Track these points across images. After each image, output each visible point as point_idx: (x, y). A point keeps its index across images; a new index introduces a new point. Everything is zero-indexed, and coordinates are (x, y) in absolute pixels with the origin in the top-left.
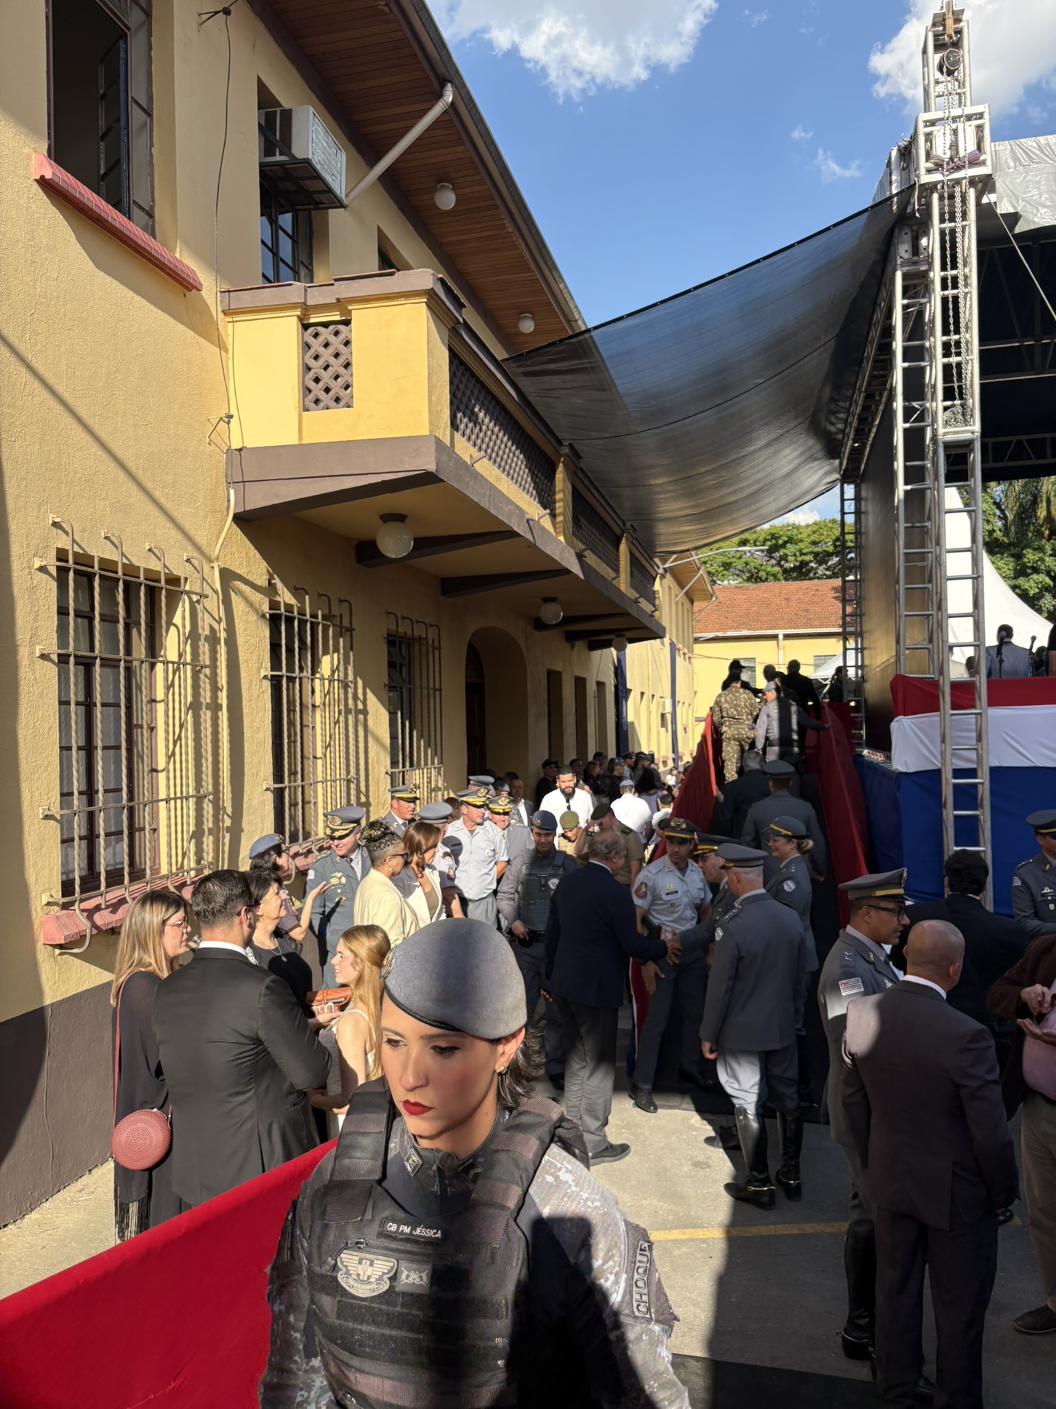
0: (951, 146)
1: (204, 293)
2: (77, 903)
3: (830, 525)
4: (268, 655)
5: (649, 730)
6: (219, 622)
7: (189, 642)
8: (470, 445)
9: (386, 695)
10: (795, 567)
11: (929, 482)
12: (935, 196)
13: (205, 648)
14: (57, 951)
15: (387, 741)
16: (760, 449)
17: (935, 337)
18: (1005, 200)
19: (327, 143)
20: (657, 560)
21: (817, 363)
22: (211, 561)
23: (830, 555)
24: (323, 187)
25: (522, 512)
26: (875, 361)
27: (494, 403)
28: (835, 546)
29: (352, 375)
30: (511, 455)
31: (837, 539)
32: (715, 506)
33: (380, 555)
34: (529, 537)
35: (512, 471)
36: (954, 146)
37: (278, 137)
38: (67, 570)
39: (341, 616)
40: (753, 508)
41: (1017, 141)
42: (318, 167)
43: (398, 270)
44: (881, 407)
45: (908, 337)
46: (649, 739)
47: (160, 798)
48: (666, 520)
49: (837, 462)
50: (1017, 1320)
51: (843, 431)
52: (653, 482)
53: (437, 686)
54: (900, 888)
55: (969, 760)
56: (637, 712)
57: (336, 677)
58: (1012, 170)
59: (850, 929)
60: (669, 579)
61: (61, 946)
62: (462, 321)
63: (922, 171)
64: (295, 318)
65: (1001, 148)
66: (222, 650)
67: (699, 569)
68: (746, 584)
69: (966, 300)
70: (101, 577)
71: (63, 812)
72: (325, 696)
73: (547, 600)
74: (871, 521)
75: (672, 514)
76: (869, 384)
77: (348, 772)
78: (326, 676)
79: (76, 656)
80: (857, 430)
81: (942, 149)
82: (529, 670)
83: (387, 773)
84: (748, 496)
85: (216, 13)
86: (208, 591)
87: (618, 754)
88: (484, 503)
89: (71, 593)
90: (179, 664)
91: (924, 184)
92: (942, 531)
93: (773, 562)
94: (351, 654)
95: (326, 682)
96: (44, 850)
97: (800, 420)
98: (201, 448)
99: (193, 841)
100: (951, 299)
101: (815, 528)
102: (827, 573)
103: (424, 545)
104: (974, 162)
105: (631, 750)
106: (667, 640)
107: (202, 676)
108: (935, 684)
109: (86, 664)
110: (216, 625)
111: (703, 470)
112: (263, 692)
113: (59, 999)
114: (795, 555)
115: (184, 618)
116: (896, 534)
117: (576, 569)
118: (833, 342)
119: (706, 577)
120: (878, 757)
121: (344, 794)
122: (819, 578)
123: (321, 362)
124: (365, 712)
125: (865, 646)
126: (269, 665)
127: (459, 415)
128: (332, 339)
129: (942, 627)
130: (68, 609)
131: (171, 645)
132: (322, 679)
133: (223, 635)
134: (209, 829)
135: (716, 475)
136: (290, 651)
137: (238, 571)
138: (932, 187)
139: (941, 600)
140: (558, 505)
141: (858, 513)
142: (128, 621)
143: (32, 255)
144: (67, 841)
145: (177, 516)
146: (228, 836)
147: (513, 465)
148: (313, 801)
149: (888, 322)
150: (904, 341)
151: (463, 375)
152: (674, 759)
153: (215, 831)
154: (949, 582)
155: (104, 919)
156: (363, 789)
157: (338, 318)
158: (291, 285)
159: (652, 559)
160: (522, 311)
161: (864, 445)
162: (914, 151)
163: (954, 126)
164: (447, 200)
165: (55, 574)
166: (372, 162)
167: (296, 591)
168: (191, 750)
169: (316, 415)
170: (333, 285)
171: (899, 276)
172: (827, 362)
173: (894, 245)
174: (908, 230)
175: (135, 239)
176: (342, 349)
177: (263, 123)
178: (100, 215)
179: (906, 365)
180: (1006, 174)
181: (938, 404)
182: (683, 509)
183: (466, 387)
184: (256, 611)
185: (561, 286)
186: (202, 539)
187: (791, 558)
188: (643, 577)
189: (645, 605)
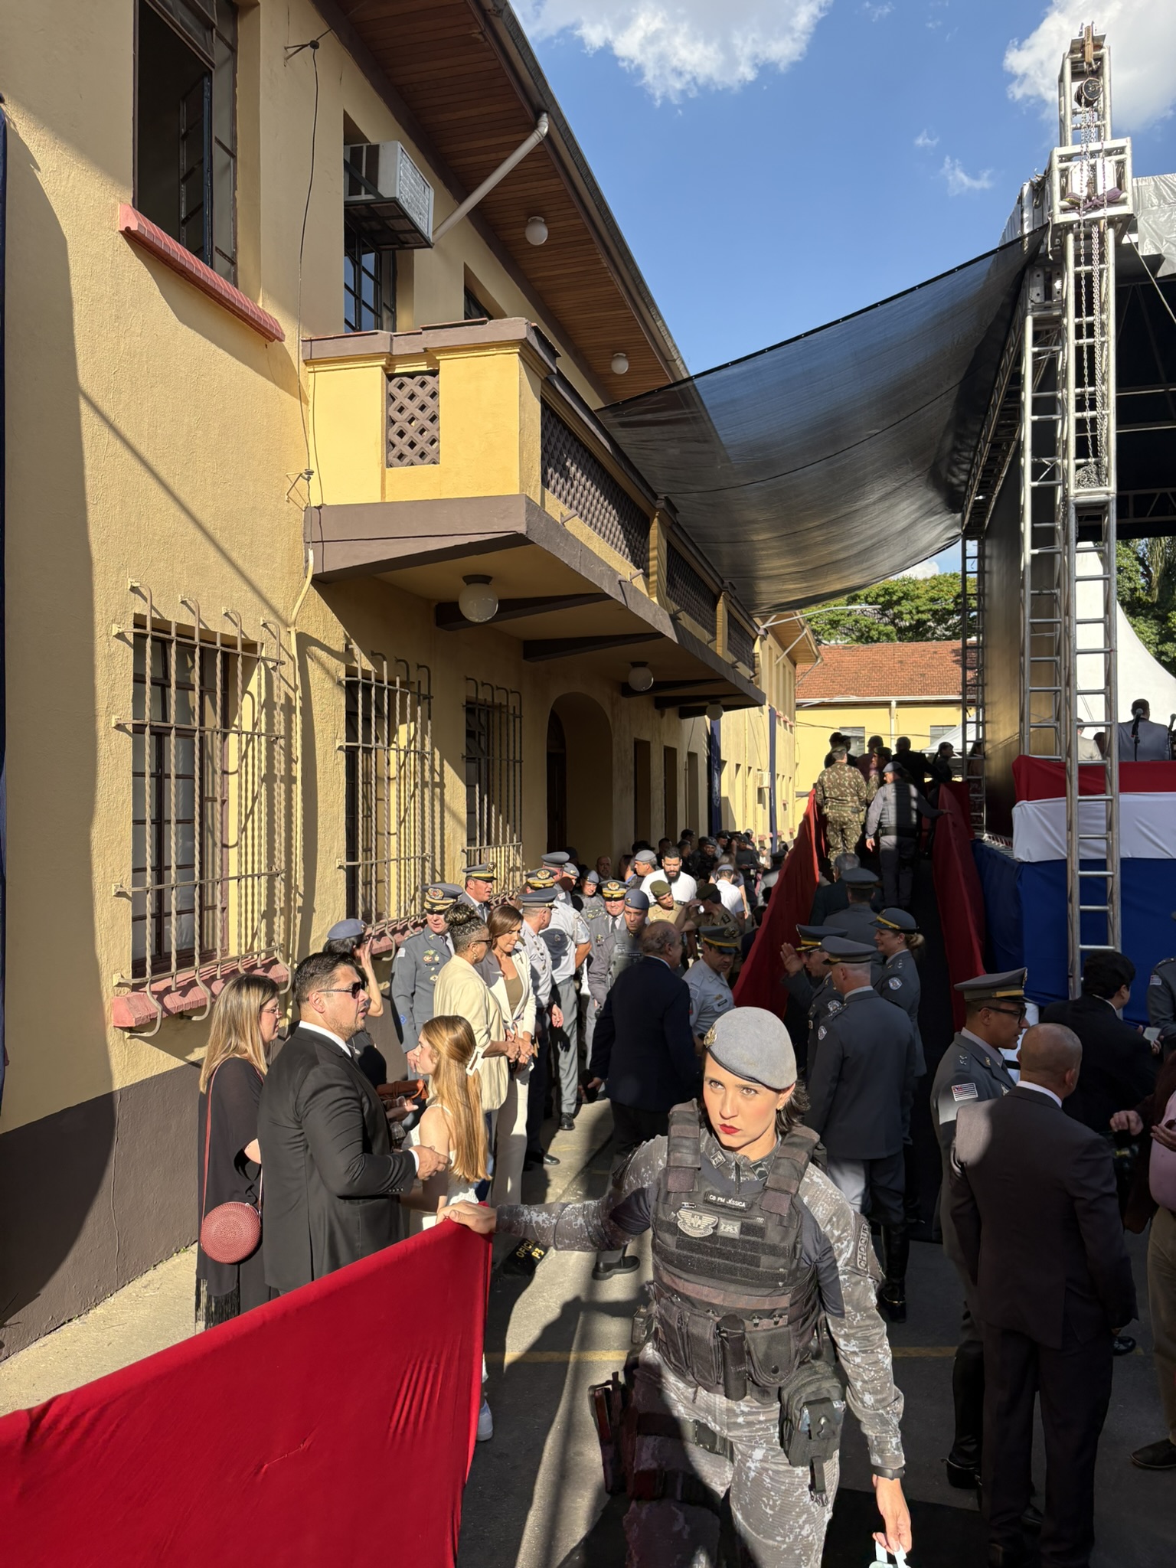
0: (1088, 184)
1: (286, 343)
2: (148, 985)
3: (951, 580)
4: (343, 725)
5: (745, 806)
6: (295, 690)
7: (264, 710)
8: (560, 502)
9: (463, 767)
10: (911, 625)
11: (1059, 545)
12: (1071, 237)
13: (279, 717)
14: (127, 1035)
15: (464, 816)
16: (874, 503)
17: (1067, 389)
18: (1147, 241)
19: (415, 180)
20: (758, 620)
21: (940, 410)
22: (287, 625)
23: (951, 613)
24: (409, 227)
25: (614, 573)
26: (1002, 410)
27: (586, 455)
28: (956, 604)
29: (438, 429)
30: (603, 510)
31: (958, 596)
32: (824, 563)
33: (461, 618)
34: (621, 599)
35: (603, 529)
36: (1092, 183)
37: (364, 175)
38: (145, 636)
39: (419, 682)
40: (865, 565)
41: (1162, 177)
42: (405, 206)
43: (491, 318)
44: (1009, 459)
45: (1038, 388)
46: (745, 817)
47: (230, 875)
48: (769, 577)
49: (959, 516)
50: (1135, 1454)
51: (966, 483)
52: (755, 538)
53: (518, 758)
54: (1021, 988)
55: (1098, 850)
56: (732, 786)
57: (412, 748)
58: (1154, 208)
59: (965, 1032)
60: (770, 640)
61: (130, 1029)
62: (555, 371)
63: (1057, 210)
64: (380, 368)
65: (1144, 184)
66: (297, 719)
67: (803, 628)
68: (856, 645)
69: (1102, 350)
70: (178, 643)
71: (136, 889)
72: (401, 768)
73: (636, 665)
74: (995, 582)
75: (775, 572)
76: (995, 434)
77: (423, 850)
78: (402, 747)
79: (151, 726)
80: (981, 482)
81: (1078, 186)
82: (615, 739)
83: (463, 851)
84: (859, 553)
85: (304, 46)
86: (285, 658)
87: (710, 833)
88: (575, 565)
89: (148, 661)
90: (253, 734)
91: (1058, 224)
92: (1072, 599)
93: (886, 620)
94: (429, 723)
95: (402, 753)
96: (115, 928)
97: (918, 472)
98: (279, 506)
99: (264, 921)
100: (1085, 349)
101: (935, 583)
102: (947, 633)
103: (509, 607)
104: (1114, 201)
105: (723, 829)
106: (766, 708)
107: (277, 748)
108: (1061, 766)
109: (160, 735)
110: (291, 694)
111: (811, 525)
112: (338, 764)
113: (128, 1084)
114: (910, 613)
115: (259, 686)
116: (1021, 601)
117: (670, 632)
118: (956, 389)
119: (811, 636)
120: (998, 845)
121: (419, 873)
122: (938, 639)
123: (406, 415)
124: (441, 785)
125: (987, 719)
126: (344, 735)
127: (550, 471)
128: (418, 390)
129: (1070, 705)
130: (144, 676)
131: (247, 713)
132: (398, 751)
133: (299, 704)
134: (281, 909)
135: (825, 531)
136: (367, 720)
137: (315, 636)
138: (1068, 227)
139: (1069, 675)
140: (651, 563)
141: (981, 572)
142: (202, 689)
143: (118, 311)
144: (138, 919)
145: (253, 577)
146: (299, 916)
147: (605, 521)
148: (387, 880)
149: (1018, 368)
150: (1033, 392)
151: (555, 427)
152: (771, 839)
153: (287, 911)
154: (1079, 656)
155: (173, 1002)
156: (438, 868)
157: (424, 368)
158: (376, 333)
159: (751, 618)
160: (614, 351)
161: (988, 499)
162: (1047, 186)
163: (1092, 161)
164: (538, 234)
165: (132, 641)
166: (461, 196)
167: (373, 656)
168: (264, 825)
169: (400, 471)
170: (421, 333)
171: (1029, 320)
172: (950, 410)
173: (1024, 287)
174: (1040, 272)
175: (219, 290)
176: (429, 401)
177: (348, 160)
178: (184, 266)
179: (1036, 418)
180: (1150, 213)
181: (1070, 462)
182: (788, 566)
183: (558, 440)
184: (332, 678)
185: (659, 323)
186: (278, 603)
187: (906, 616)
188: (742, 638)
189: (743, 670)
